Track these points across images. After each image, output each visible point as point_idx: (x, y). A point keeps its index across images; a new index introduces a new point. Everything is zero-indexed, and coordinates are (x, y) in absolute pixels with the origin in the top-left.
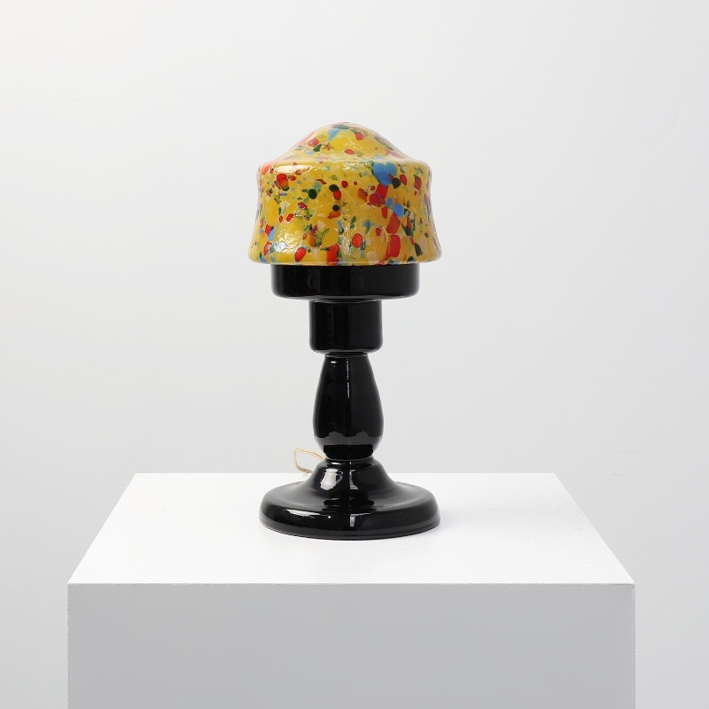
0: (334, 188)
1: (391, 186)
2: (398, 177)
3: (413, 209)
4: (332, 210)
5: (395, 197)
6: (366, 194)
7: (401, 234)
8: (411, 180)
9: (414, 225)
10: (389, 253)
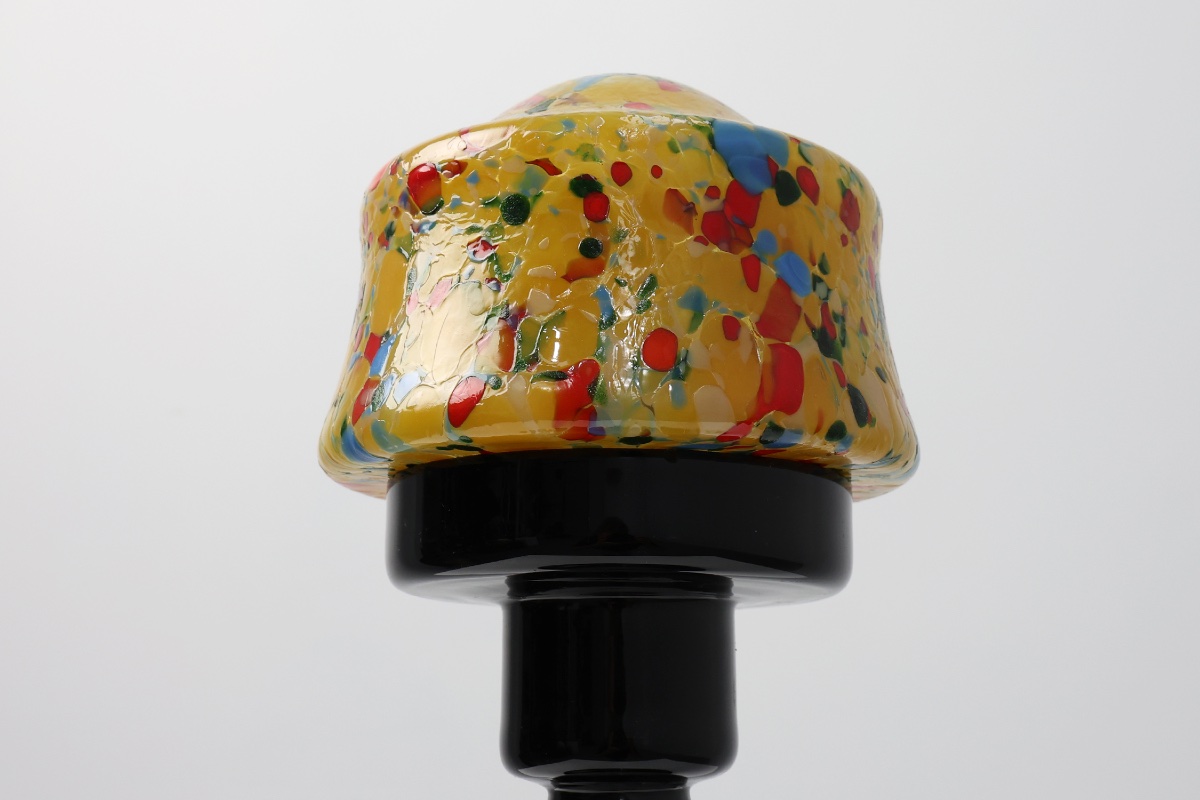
0: (585, 187)
1: (770, 195)
2: (792, 171)
4: (576, 255)
5: (782, 232)
6: (690, 209)
7: (807, 348)
8: (831, 195)
9: (844, 331)
10: (767, 399)
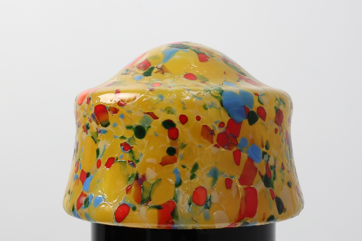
0: (168, 125)
1: (246, 122)
2: (254, 109)
3: (273, 151)
4: (165, 154)
5: (250, 137)
6: (212, 133)
7: (259, 185)
8: (271, 114)
9: (275, 173)
10: (243, 213)
